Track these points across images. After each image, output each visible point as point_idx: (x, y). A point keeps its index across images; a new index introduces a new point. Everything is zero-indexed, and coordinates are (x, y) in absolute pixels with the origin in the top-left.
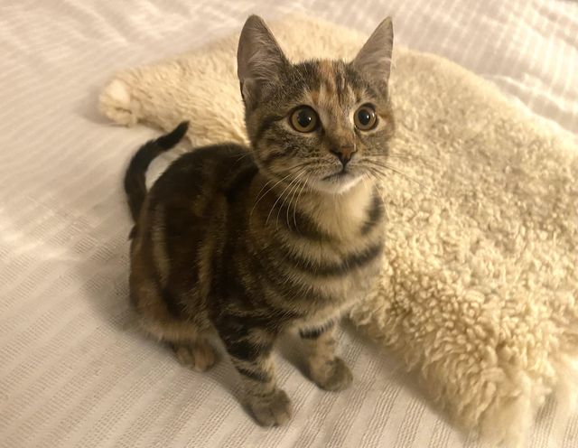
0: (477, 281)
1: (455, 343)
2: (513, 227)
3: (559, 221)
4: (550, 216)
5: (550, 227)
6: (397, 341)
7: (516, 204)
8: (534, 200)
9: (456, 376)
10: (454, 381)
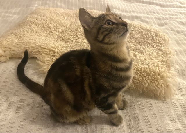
0: (143, 63)
1: (149, 79)
2: (139, 47)
3: (147, 42)
4: (145, 42)
5: (146, 44)
6: (134, 86)
7: (136, 42)
8: (139, 39)
9: (154, 87)
10: (154, 88)
